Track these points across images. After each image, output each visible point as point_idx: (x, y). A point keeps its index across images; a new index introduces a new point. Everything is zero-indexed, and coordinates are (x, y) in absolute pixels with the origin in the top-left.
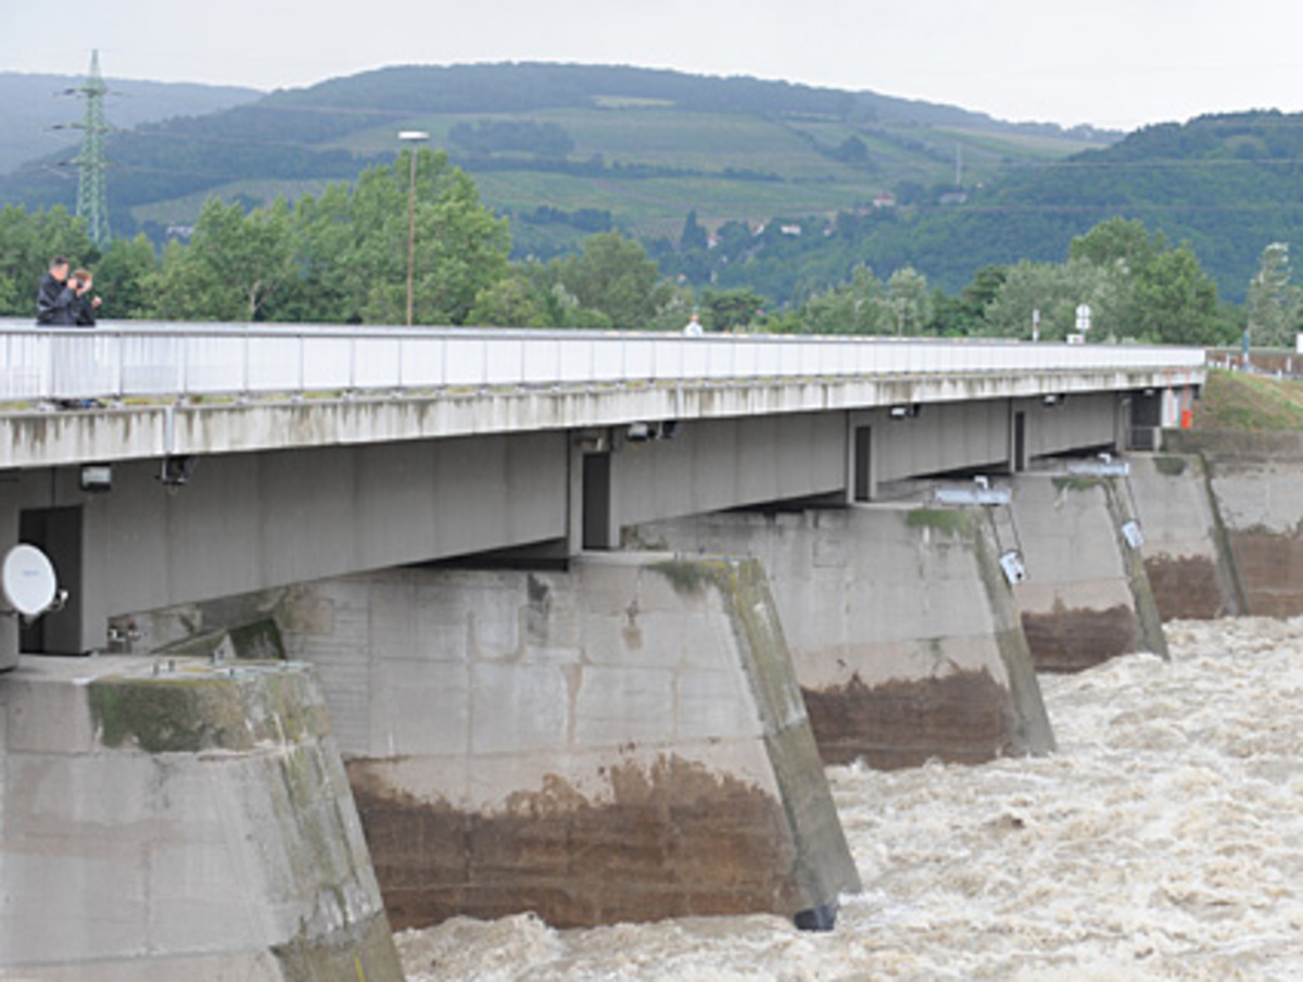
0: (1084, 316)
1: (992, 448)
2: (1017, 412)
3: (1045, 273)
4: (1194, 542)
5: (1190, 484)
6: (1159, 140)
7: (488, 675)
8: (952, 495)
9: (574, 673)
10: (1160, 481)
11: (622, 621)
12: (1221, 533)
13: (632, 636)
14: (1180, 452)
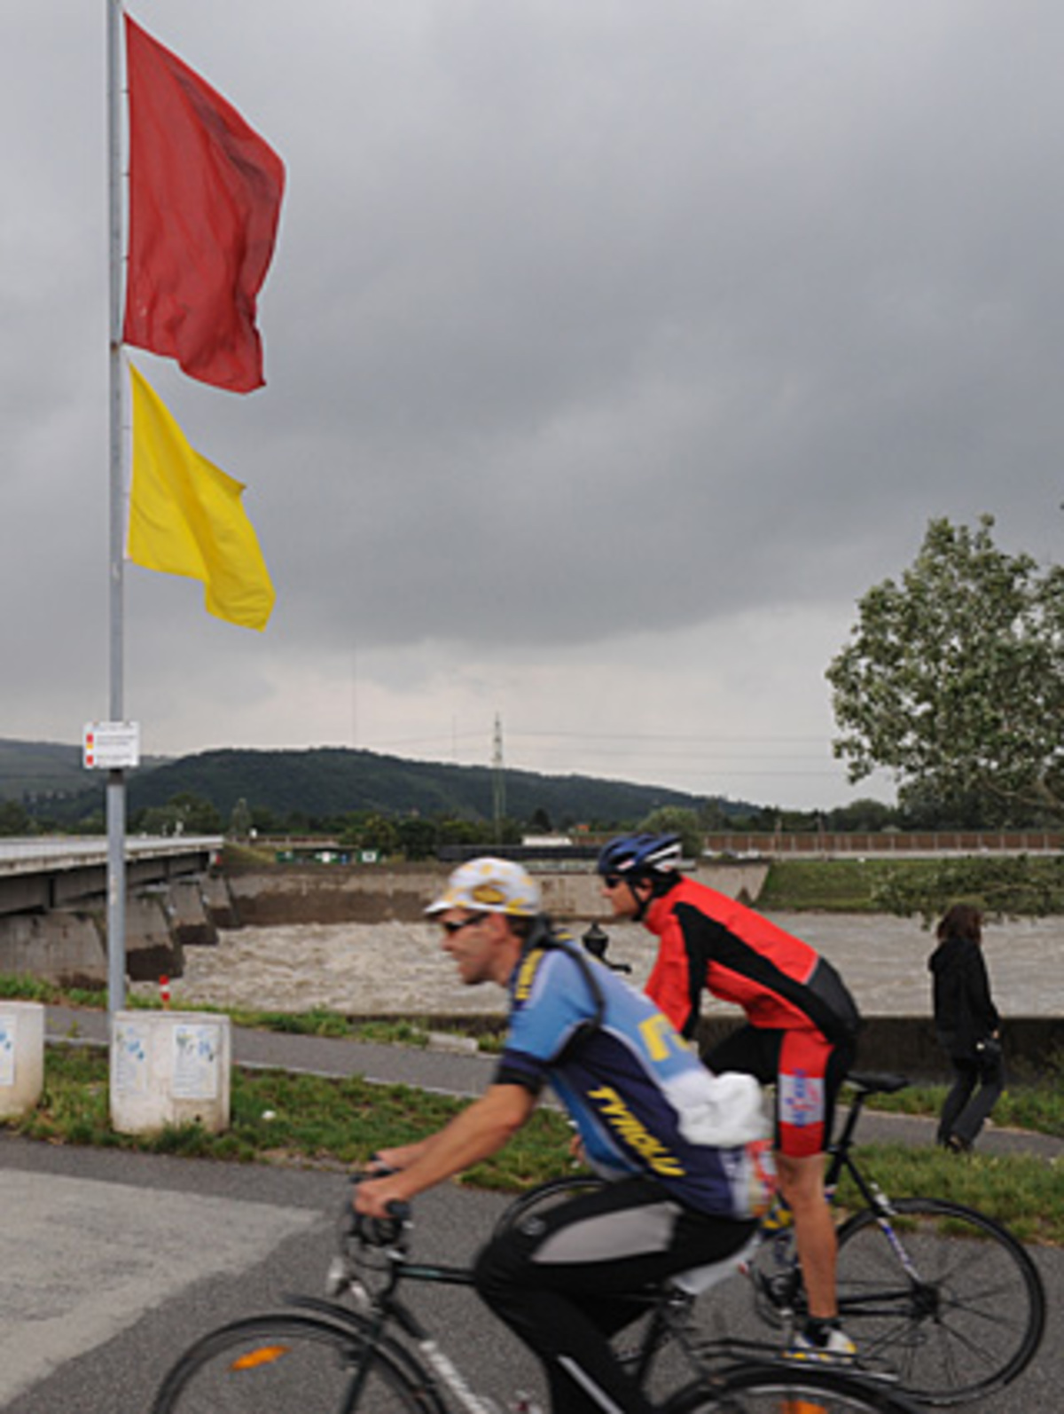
0: (179, 826)
1: (158, 872)
2: (166, 861)
3: (161, 811)
4: (223, 902)
5: (221, 883)
6: (190, 760)
7: (20, 948)
8: (152, 888)
9: (47, 947)
10: (210, 882)
11: (60, 931)
12: (232, 899)
13: (65, 935)
14: (216, 872)
